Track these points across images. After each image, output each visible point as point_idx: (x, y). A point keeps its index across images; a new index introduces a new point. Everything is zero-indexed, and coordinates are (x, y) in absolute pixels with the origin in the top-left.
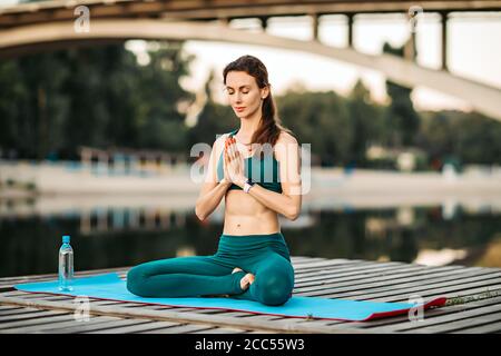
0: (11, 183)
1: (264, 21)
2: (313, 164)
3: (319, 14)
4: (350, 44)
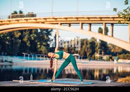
0: (6, 61)
1: (70, 25)
4: (90, 30)
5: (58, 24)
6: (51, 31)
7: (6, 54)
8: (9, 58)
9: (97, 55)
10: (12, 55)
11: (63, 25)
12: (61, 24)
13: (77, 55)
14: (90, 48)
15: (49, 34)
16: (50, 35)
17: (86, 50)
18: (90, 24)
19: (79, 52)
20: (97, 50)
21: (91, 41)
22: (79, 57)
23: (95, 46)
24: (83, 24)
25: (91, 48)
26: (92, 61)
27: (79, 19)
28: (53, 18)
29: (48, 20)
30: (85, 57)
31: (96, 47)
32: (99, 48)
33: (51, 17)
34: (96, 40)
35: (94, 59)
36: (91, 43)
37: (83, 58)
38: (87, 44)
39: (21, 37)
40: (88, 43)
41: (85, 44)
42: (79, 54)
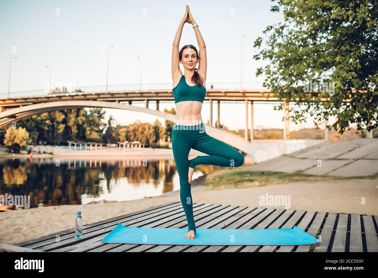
0: (44, 153)
1: (130, 102)
2: (142, 146)
3: (148, 100)
4: (158, 109)
5: (115, 101)
6: (104, 113)
7: (45, 143)
8: (49, 149)
9: (162, 142)
10: (53, 144)
11: (121, 102)
12: (119, 101)
13: (138, 142)
14: (153, 134)
15: (101, 117)
16: (103, 118)
17: (148, 137)
18: (158, 101)
19: (139, 139)
20: (162, 136)
21: (154, 125)
22: (140, 146)
23: (159, 131)
24: (149, 102)
25: (155, 134)
26: (156, 150)
27: (144, 95)
28: (109, 94)
29: (101, 96)
30: (147, 145)
31: (161, 132)
32: (164, 134)
33: (106, 93)
34: (161, 124)
35: (159, 147)
36: (154, 128)
37: (146, 147)
38: (149, 129)
39: (65, 122)
40: (151, 128)
41: (147, 129)
42: (141, 141)
